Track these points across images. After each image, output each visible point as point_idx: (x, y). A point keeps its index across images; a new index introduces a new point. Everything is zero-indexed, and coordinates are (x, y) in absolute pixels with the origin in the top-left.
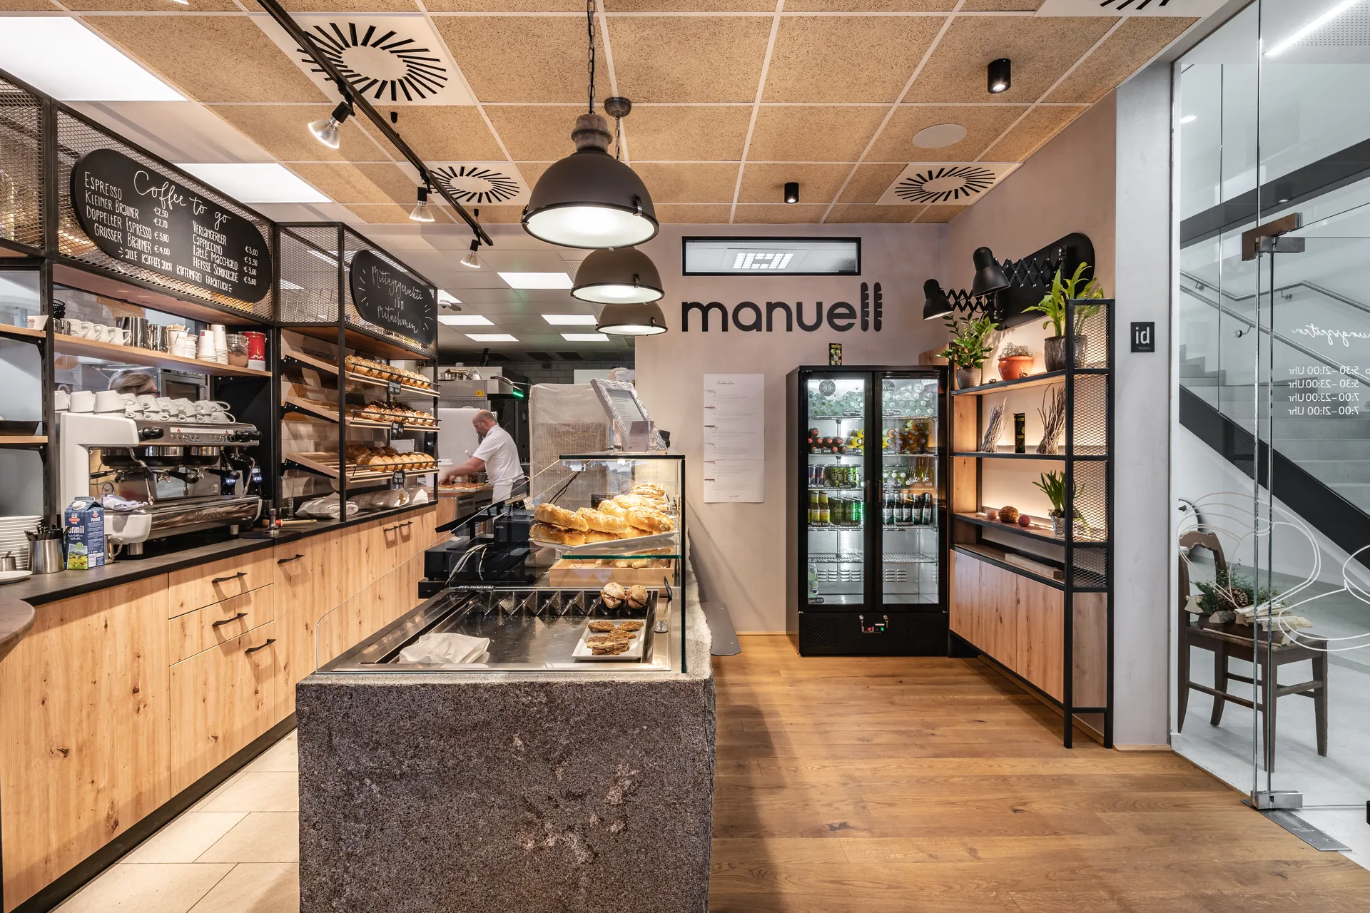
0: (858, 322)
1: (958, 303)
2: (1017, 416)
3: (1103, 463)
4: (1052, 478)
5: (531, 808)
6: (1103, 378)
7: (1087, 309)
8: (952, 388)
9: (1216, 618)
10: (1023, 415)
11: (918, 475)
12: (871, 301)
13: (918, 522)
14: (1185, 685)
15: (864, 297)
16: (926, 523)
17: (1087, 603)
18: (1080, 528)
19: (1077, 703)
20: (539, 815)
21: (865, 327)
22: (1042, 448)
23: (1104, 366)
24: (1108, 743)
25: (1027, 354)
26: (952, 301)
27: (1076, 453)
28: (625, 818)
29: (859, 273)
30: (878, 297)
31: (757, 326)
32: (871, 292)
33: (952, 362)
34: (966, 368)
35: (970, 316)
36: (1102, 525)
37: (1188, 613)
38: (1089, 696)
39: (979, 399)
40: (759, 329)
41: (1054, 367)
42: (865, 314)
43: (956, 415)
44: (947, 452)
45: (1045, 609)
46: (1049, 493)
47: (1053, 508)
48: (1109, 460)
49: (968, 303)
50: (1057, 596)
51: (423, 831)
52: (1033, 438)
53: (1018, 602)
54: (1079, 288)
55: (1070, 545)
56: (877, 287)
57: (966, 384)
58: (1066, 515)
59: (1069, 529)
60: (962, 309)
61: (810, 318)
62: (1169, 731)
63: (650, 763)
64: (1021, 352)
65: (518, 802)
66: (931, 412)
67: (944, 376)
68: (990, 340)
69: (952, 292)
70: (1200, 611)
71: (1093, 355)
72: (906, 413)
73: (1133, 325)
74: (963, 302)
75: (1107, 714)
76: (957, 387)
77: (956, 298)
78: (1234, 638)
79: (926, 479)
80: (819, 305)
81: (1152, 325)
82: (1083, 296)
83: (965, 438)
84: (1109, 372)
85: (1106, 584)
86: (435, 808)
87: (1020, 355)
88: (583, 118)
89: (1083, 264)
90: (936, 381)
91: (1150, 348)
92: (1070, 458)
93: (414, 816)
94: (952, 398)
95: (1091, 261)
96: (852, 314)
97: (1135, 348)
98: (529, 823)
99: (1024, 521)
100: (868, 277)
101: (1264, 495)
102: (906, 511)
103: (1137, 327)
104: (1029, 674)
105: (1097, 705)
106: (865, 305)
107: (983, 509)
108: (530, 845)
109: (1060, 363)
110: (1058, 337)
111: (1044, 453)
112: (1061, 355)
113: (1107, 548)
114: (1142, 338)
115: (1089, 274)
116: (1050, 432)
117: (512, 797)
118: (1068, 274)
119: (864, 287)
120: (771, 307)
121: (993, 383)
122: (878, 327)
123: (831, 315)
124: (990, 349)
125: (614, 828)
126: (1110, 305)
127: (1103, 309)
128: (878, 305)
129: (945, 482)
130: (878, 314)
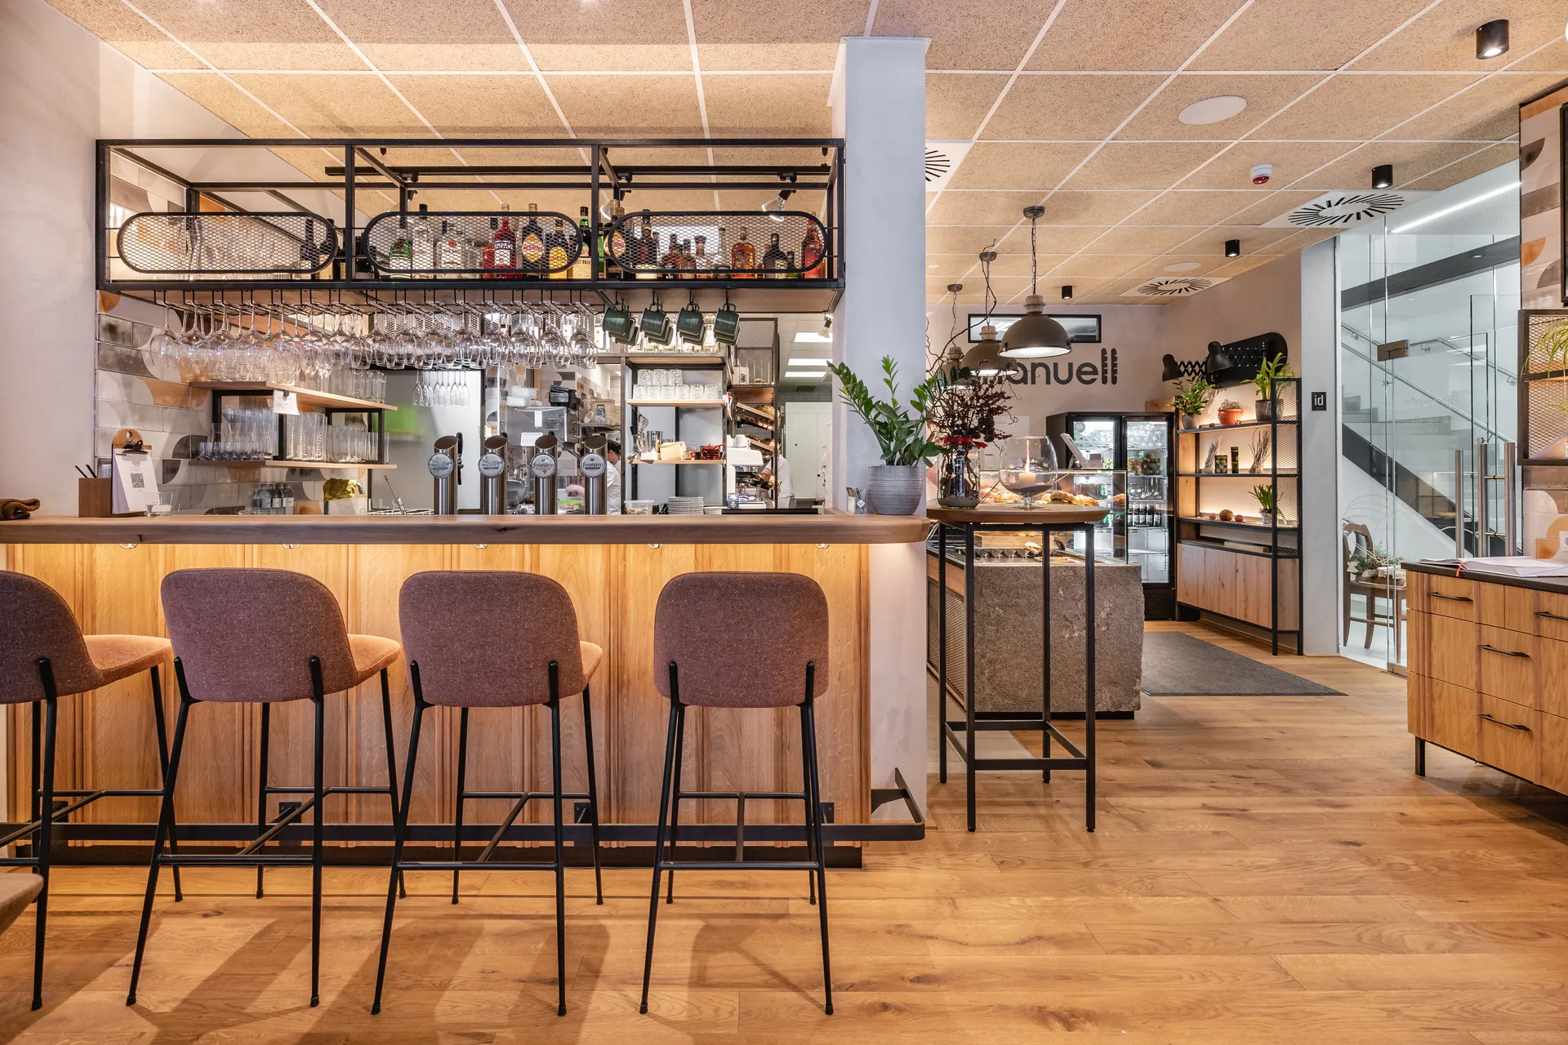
0: (1099, 377)
1: (1186, 371)
2: (1232, 449)
3: (1295, 479)
4: (1261, 488)
5: (1067, 620)
6: (1295, 426)
7: (1283, 384)
8: (1178, 428)
9: (1366, 574)
10: (1237, 448)
11: (1150, 491)
12: (1109, 362)
13: (1151, 525)
14: (1348, 619)
15: (1104, 359)
16: (1157, 526)
17: (1287, 565)
18: (1281, 521)
19: (1280, 627)
20: (1071, 622)
21: (1104, 381)
22: (1253, 469)
23: (1295, 419)
24: (1300, 653)
25: (1238, 408)
26: (1182, 369)
27: (1278, 473)
28: (1108, 624)
29: (1100, 341)
30: (1114, 359)
31: (1024, 380)
32: (1109, 355)
33: (1177, 410)
34: (1189, 414)
35: (1194, 379)
36: (1294, 518)
37: (1349, 573)
38: (1288, 623)
39: (1197, 436)
40: (1026, 383)
41: (1262, 419)
42: (1105, 372)
43: (1180, 447)
44: (1173, 474)
45: (1258, 572)
46: (1260, 499)
47: (1262, 507)
48: (1299, 476)
49: (1193, 371)
50: (1266, 563)
51: (1021, 629)
52: (1245, 464)
53: (1237, 571)
54: (1278, 370)
55: (1275, 531)
56: (1114, 352)
57: (1190, 426)
58: (1272, 511)
59: (1275, 520)
60: (1189, 374)
61: (1063, 375)
62: (1338, 645)
63: (1118, 601)
64: (1235, 406)
65: (1062, 617)
66: (1163, 444)
67: (1171, 419)
68: (1206, 395)
69: (1182, 363)
70: (1357, 571)
71: (1288, 411)
72: (1143, 445)
73: (1313, 394)
74: (1190, 370)
75: (1299, 634)
76: (1182, 427)
77: (1185, 367)
78: (1377, 586)
79: (1156, 493)
80: (1071, 365)
81: (1324, 394)
82: (1280, 375)
83: (1187, 464)
84: (1298, 422)
85: (1298, 554)
86: (1027, 619)
87: (1234, 408)
88: (1029, 297)
89: (1280, 354)
90: (1165, 423)
91: (1324, 408)
92: (1275, 475)
93: (1017, 623)
94: (1177, 435)
95: (1285, 353)
96: (1095, 372)
97: (1315, 408)
98: (1067, 626)
99: (1239, 519)
100: (1107, 343)
101: (1391, 496)
102: (1142, 517)
103: (1316, 395)
104: (1246, 615)
105: (1294, 629)
106: (1104, 365)
107: (1201, 515)
108: (1067, 636)
109: (1267, 416)
110: (1265, 400)
111: (1253, 473)
112: (1268, 412)
113: (1298, 531)
114: (1318, 402)
115: (1283, 361)
116: (1258, 459)
117: (1059, 615)
118: (1270, 359)
119: (1104, 351)
120: (1034, 366)
121: (1212, 426)
122: (1114, 381)
123: (1080, 372)
124: (1207, 401)
125: (1103, 629)
126: (1299, 381)
127: (1294, 384)
128: (1114, 365)
129: (1173, 497)
130: (1114, 372)
